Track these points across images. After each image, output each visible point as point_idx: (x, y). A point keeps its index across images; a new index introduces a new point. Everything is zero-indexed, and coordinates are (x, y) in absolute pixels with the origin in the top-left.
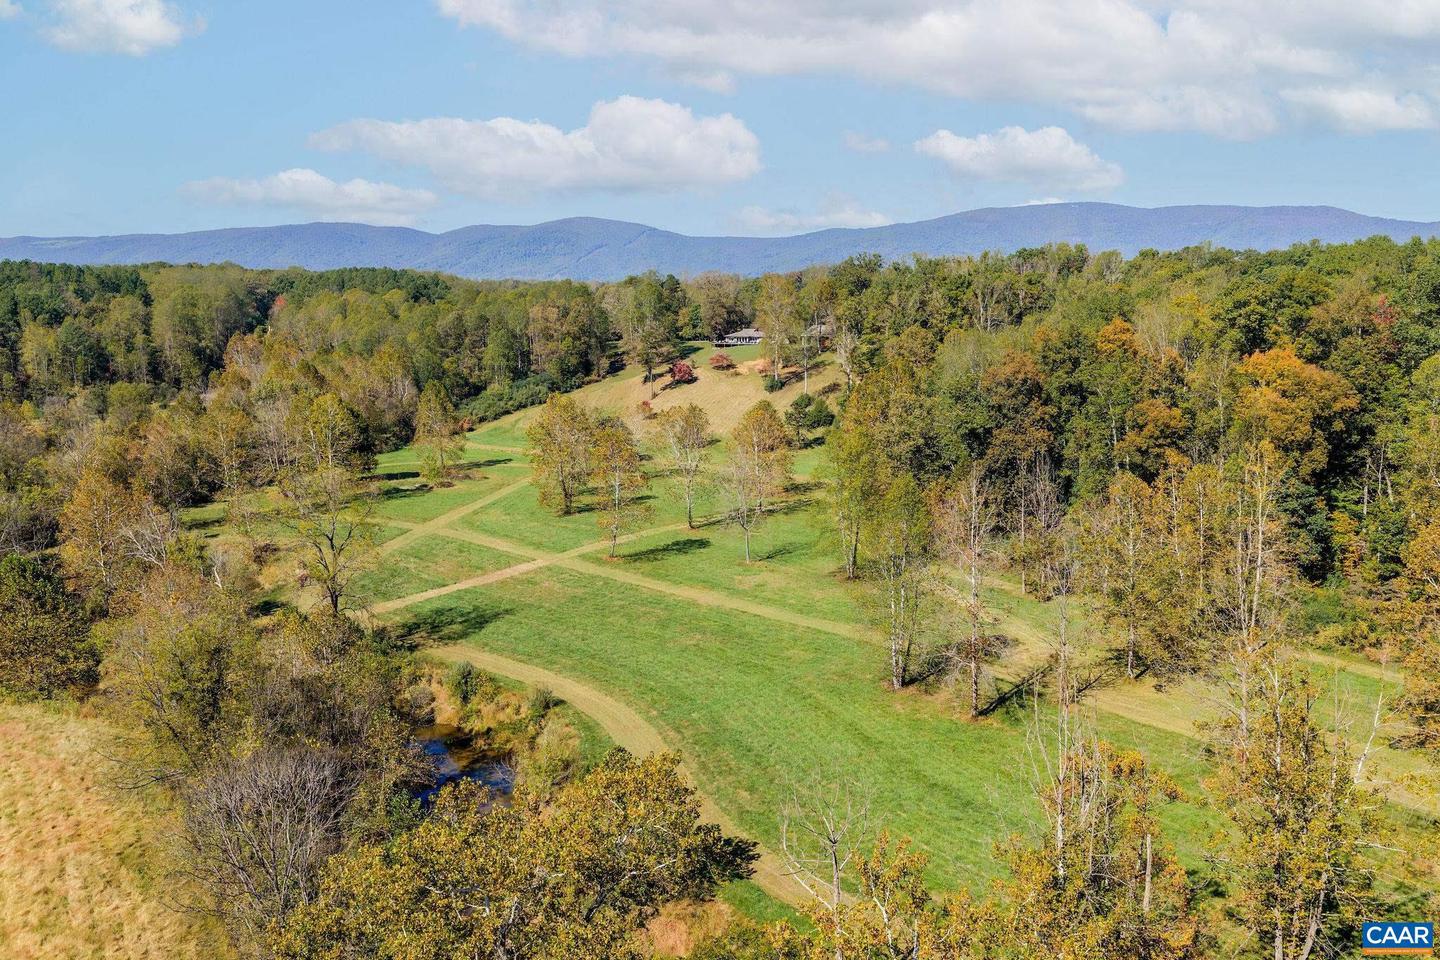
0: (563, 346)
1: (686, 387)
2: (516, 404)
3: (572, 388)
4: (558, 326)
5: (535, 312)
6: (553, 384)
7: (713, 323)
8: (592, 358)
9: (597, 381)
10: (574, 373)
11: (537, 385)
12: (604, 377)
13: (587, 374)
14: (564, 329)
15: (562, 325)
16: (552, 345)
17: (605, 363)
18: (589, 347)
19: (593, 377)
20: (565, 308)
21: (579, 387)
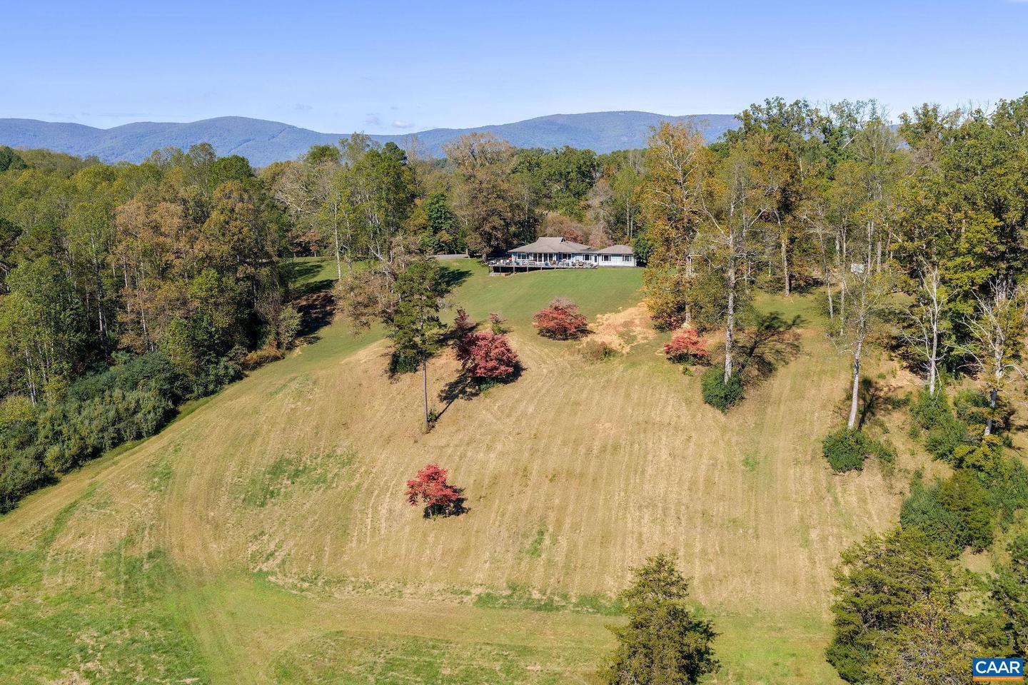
0: (197, 288)
1: (499, 391)
2: (73, 447)
3: (219, 382)
4: (182, 244)
5: (130, 211)
6: (174, 378)
7: (487, 228)
8: (263, 308)
9: (276, 358)
10: (222, 348)
11: (134, 386)
12: (291, 347)
13: (253, 347)
14: (199, 249)
15: (191, 241)
16: (168, 290)
17: (291, 317)
18: (257, 284)
19: (267, 350)
20: (199, 204)
21: (238, 377)
